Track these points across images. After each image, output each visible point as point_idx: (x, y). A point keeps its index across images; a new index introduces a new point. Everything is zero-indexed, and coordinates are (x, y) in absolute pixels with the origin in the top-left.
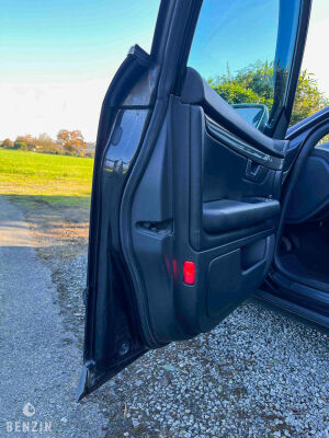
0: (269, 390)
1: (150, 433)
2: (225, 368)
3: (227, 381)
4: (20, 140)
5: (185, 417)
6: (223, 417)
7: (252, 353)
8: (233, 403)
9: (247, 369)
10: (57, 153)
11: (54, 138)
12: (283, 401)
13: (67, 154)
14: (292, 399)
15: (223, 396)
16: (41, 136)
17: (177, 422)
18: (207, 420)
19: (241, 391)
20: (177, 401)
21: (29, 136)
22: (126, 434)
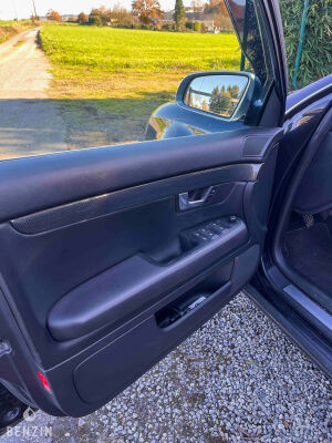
0: (230, 400)
1: (91, 436)
2: (194, 364)
3: (189, 383)
4: (94, 13)
5: (130, 423)
6: (166, 429)
7: (233, 347)
8: (183, 414)
9: (217, 369)
10: (132, 27)
11: (129, 9)
12: (238, 419)
13: (143, 28)
14: (249, 418)
15: (177, 402)
16: (116, 7)
17: (120, 427)
18: (150, 430)
19: (197, 398)
20: (129, 400)
21: (103, 8)
22: (67, 434)
